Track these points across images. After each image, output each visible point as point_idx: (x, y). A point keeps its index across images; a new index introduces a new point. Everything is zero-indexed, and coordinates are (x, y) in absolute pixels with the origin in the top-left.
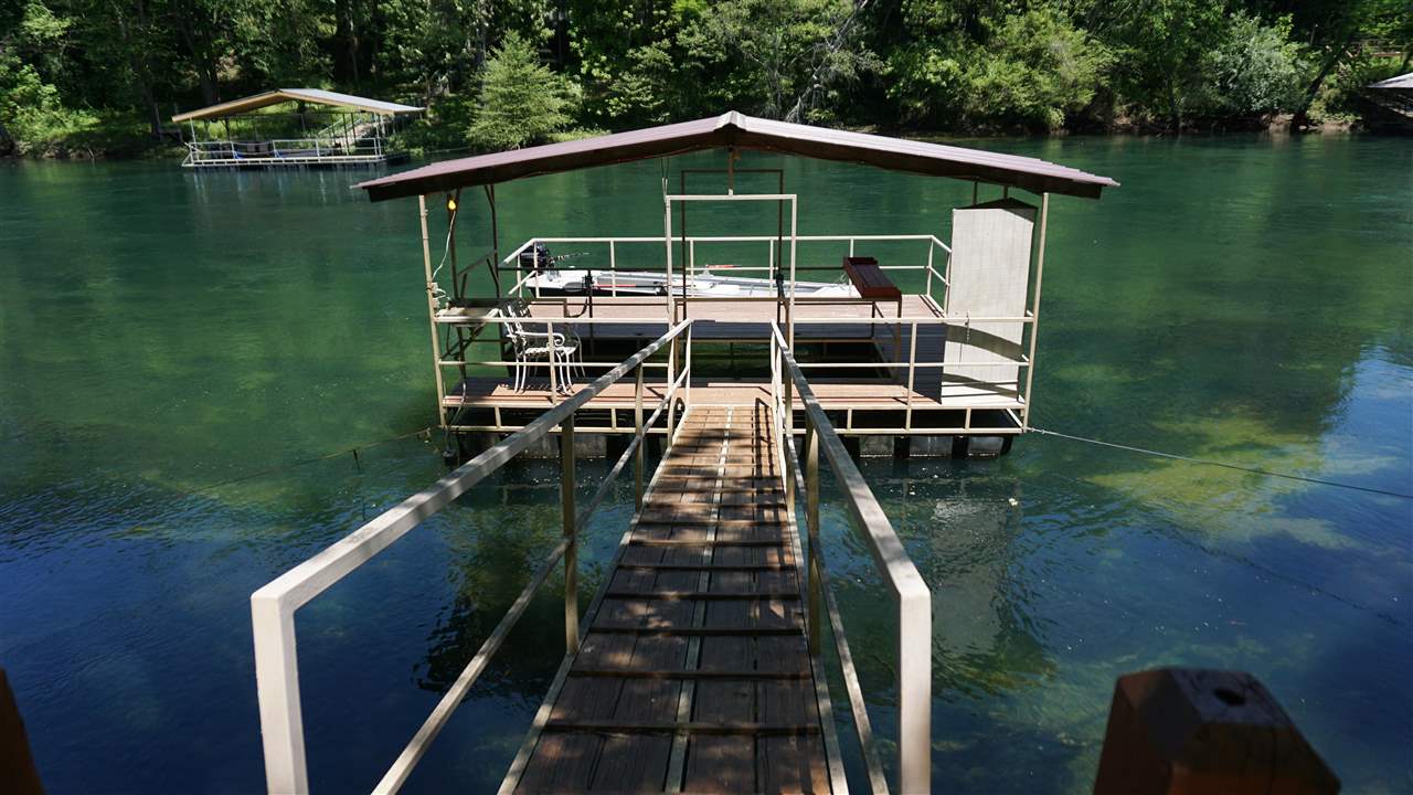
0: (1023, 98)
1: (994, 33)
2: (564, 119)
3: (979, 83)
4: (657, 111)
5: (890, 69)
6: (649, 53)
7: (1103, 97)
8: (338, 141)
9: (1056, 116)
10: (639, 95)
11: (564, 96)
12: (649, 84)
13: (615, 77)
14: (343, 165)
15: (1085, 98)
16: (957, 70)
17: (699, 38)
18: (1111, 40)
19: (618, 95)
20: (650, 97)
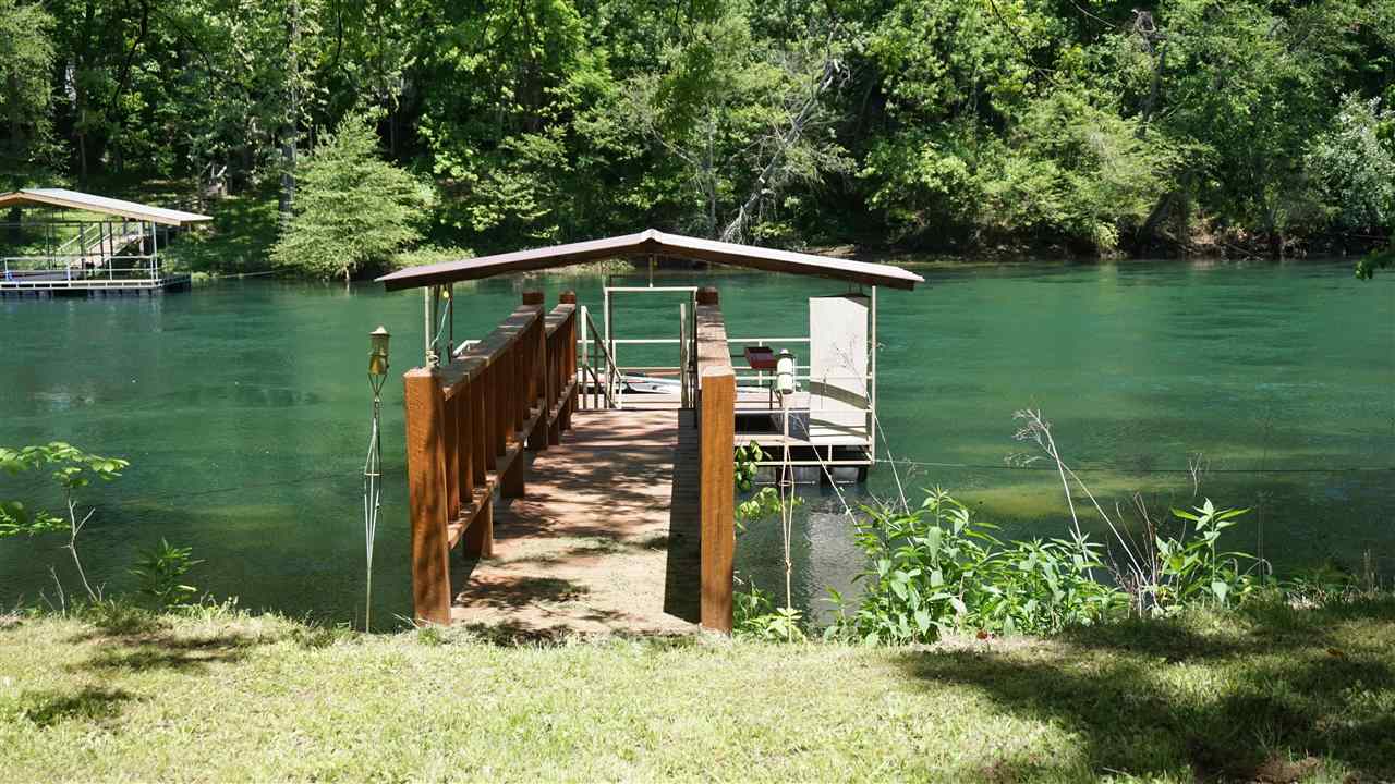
0: (1054, 209)
1: (1015, 120)
2: (410, 234)
3: (993, 188)
4: (541, 224)
5: (870, 170)
6: (536, 145)
7: (1172, 207)
8: (88, 260)
9: (1107, 234)
10: (516, 201)
11: (408, 203)
12: (529, 187)
13: (483, 175)
14: (104, 291)
15: (1142, 209)
16: (962, 171)
17: (604, 124)
18: (1175, 130)
19: (487, 201)
20: (532, 204)
